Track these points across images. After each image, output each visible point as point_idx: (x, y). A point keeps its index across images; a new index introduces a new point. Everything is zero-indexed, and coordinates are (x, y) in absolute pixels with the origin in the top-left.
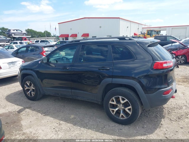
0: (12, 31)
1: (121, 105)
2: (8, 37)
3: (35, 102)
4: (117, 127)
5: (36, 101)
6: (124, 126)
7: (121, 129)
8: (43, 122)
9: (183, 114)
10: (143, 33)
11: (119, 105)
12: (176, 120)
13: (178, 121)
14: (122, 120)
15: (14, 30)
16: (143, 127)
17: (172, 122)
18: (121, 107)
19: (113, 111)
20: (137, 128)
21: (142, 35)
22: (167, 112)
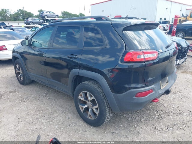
0: (45, 13)
1: (90, 102)
2: (41, 19)
3: (23, 86)
4: (84, 127)
5: (25, 85)
6: (91, 127)
7: (85, 131)
8: (14, 110)
9: (179, 122)
10: (185, 15)
11: (87, 102)
12: (163, 130)
13: (165, 132)
14: (90, 119)
15: (47, 12)
16: (113, 133)
17: (155, 132)
18: (89, 104)
19: (82, 108)
20: (105, 132)
21: (183, 18)
22: (157, 117)
